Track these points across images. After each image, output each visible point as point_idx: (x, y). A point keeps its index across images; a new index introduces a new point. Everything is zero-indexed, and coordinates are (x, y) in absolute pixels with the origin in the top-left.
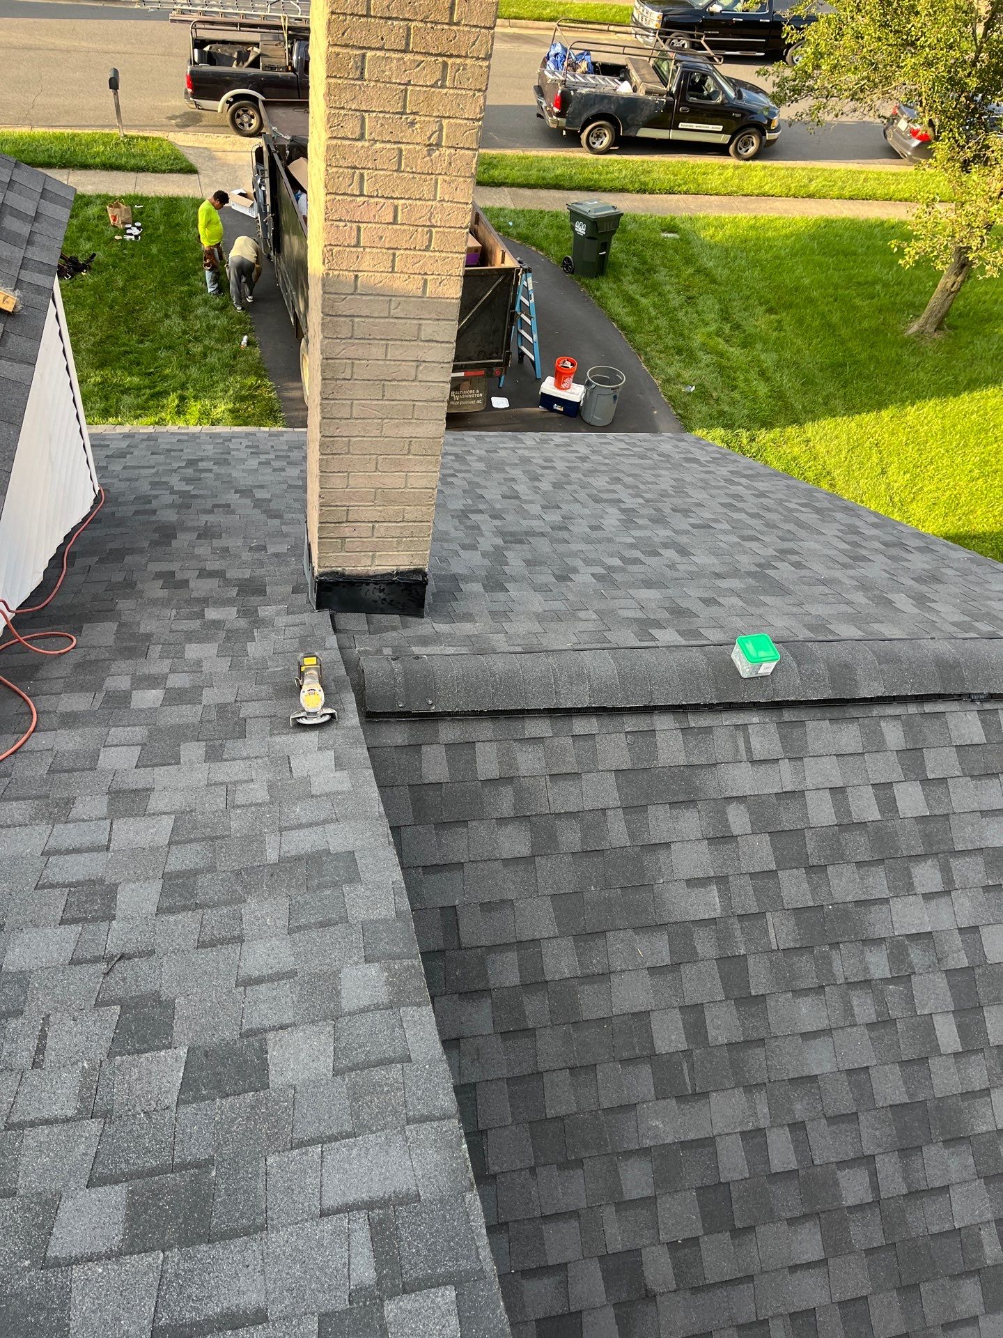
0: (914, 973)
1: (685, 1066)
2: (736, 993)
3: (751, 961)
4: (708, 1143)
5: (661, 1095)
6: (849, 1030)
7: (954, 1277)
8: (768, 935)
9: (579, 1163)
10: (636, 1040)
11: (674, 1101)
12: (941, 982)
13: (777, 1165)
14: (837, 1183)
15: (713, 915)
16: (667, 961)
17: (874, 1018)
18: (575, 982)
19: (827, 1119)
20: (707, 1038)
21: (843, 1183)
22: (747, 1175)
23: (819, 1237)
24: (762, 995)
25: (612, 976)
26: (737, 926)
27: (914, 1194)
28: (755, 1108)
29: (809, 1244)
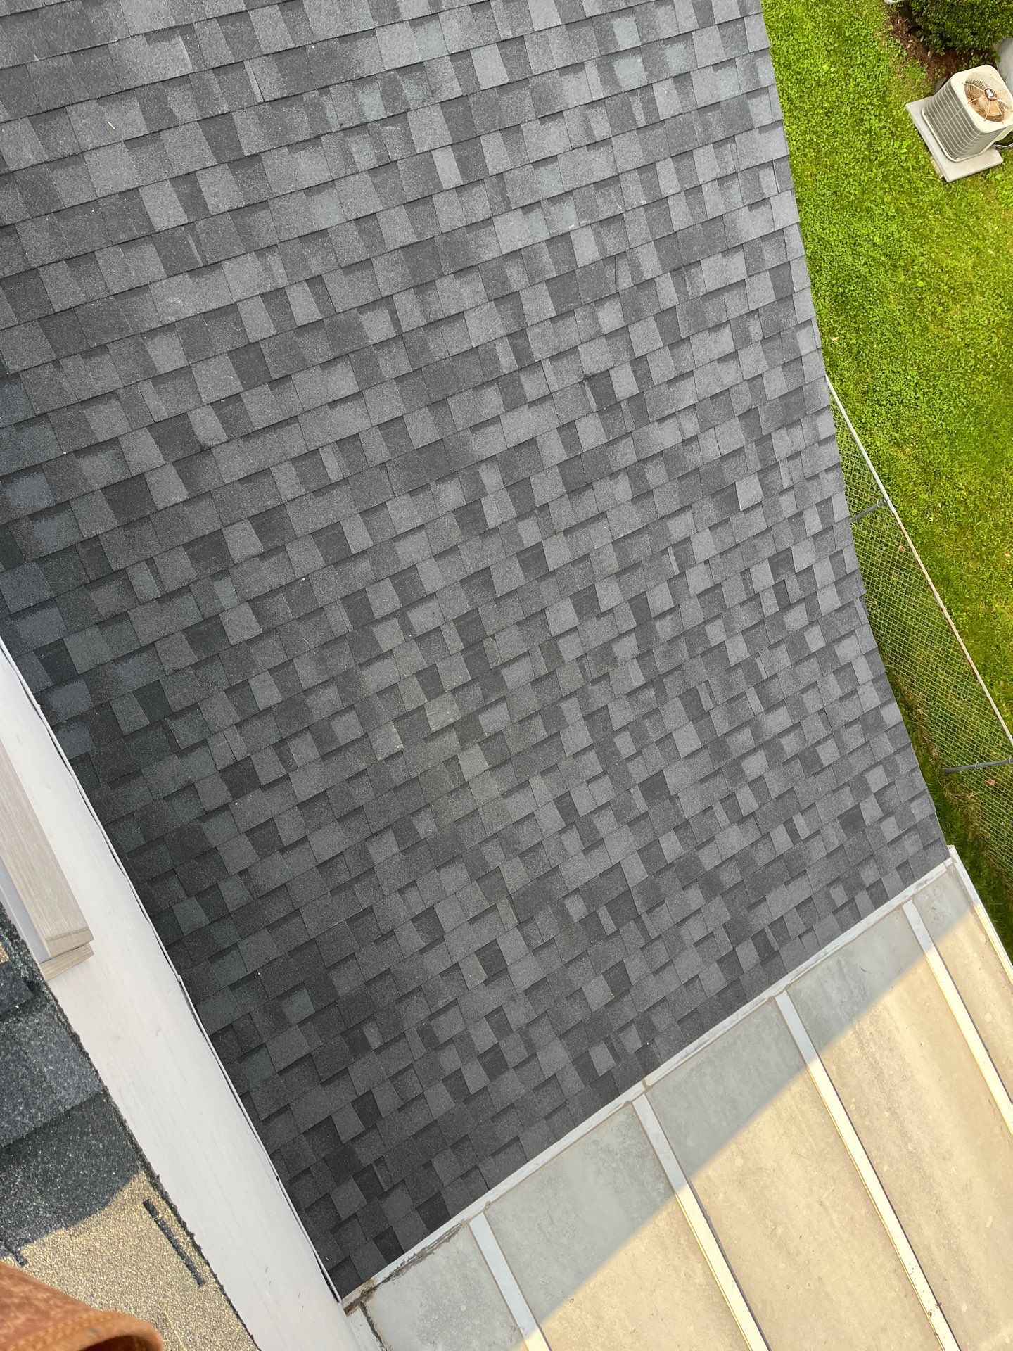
0: (409, 110)
1: (190, 240)
2: (229, 157)
3: (238, 118)
4: (230, 310)
5: (172, 273)
6: (351, 178)
7: (476, 388)
8: (250, 88)
9: (103, 348)
10: (130, 220)
11: (187, 276)
12: (437, 115)
13: (301, 319)
14: (360, 326)
15: (185, 72)
16: (144, 130)
17: (374, 163)
18: (45, 168)
19: (344, 268)
20: (206, 207)
21: (366, 324)
22: (275, 333)
23: (352, 374)
24: (257, 154)
25: (86, 156)
26: (214, 80)
27: (433, 324)
28: (271, 270)
29: (343, 381)
